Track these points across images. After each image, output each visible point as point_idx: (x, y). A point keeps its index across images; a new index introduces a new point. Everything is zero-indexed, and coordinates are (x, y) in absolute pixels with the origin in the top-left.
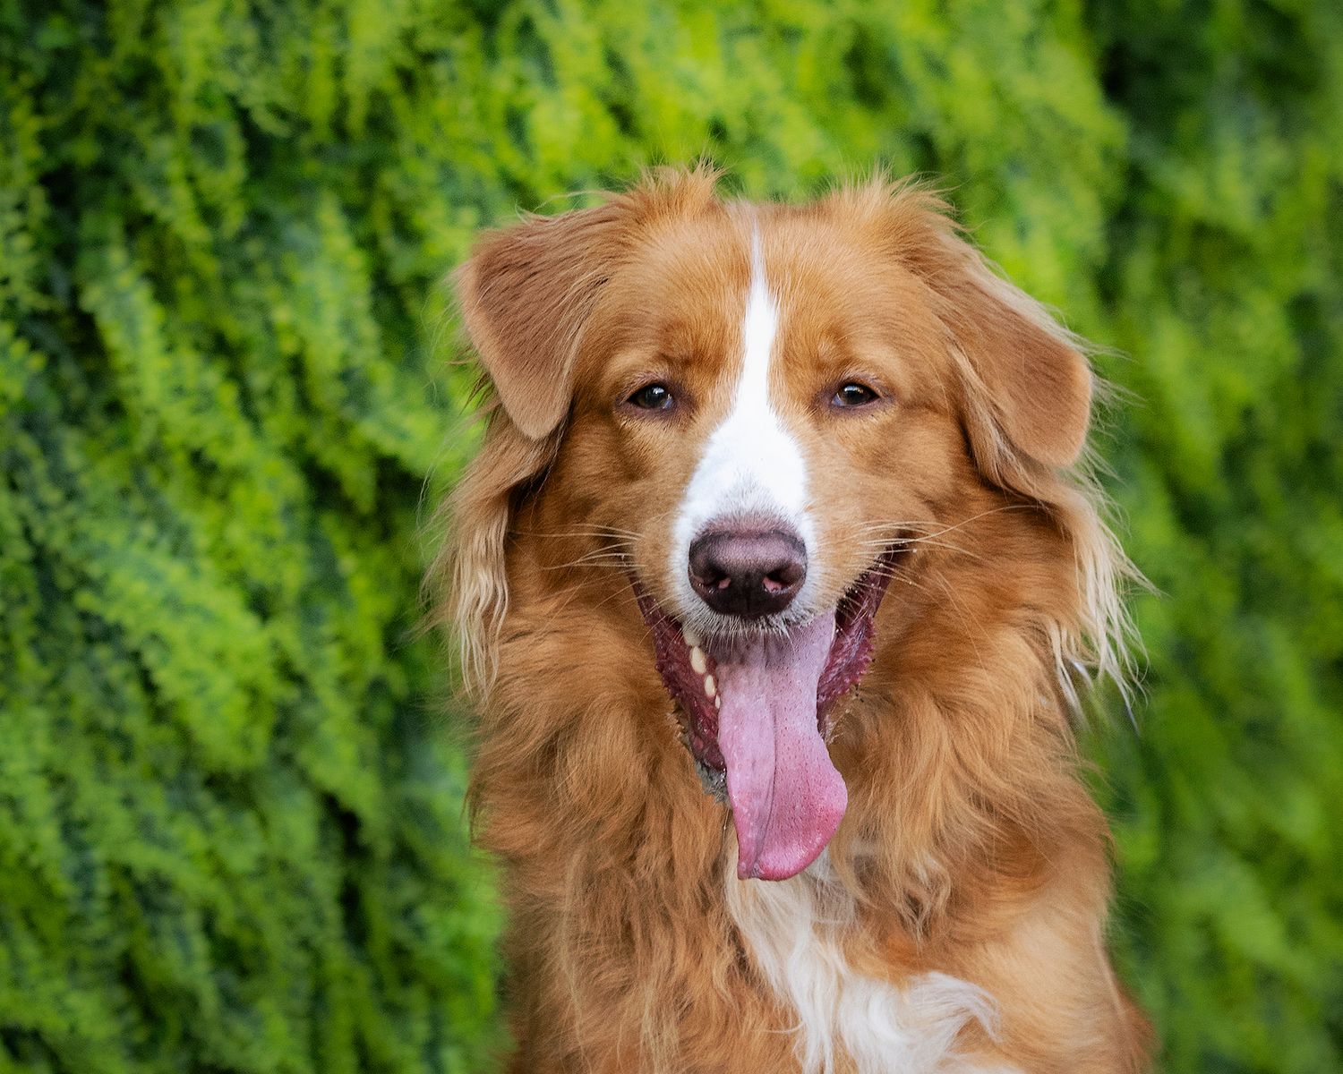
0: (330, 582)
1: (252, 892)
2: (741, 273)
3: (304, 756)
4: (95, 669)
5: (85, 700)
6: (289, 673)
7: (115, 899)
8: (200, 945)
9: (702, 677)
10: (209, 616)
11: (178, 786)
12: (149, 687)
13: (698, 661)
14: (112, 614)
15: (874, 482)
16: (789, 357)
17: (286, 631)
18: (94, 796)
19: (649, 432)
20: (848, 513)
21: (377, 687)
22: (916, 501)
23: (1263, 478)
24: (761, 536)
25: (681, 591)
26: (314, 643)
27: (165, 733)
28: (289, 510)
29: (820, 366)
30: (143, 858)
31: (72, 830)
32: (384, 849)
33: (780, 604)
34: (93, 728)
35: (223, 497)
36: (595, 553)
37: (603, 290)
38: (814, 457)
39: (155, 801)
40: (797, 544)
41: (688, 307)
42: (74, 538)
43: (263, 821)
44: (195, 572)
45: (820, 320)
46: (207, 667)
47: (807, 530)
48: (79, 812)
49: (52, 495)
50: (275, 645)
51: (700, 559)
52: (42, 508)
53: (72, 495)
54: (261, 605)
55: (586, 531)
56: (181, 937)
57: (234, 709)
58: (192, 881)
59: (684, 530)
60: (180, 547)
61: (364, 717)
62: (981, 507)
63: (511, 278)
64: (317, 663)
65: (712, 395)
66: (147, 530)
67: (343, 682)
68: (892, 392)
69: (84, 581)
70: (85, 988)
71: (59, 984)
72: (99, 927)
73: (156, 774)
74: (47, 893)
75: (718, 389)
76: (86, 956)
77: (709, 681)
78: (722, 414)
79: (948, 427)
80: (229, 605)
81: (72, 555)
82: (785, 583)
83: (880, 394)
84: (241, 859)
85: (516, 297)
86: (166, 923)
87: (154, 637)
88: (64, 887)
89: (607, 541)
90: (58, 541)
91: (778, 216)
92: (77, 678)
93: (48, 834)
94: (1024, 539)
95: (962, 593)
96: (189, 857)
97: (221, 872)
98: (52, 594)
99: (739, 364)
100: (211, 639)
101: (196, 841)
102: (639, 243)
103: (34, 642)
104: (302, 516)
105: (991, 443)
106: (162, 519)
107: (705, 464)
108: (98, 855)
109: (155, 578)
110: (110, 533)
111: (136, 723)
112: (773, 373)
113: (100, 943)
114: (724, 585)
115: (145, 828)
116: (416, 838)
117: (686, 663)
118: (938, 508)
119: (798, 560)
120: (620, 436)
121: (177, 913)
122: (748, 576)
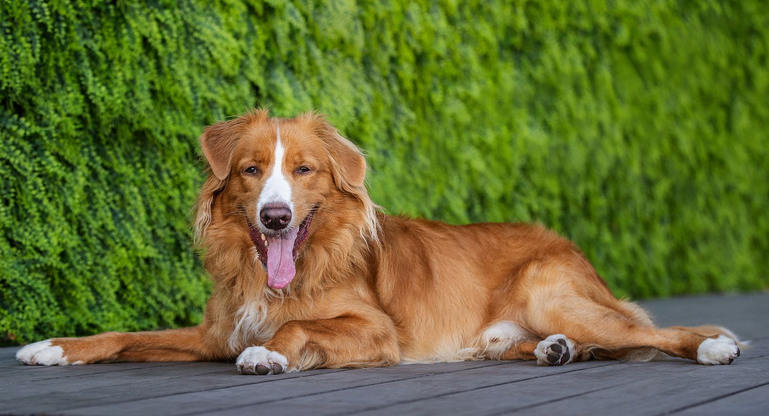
0: (252, 32)
1: (235, 104)
2: (274, 138)
3: (247, 72)
4: (198, 51)
5: (196, 58)
6: (243, 52)
7: (203, 105)
8: (222, 116)
9: (264, 241)
10: (224, 39)
11: (217, 79)
12: (211, 56)
13: (263, 237)
14: (202, 38)
15: (309, 192)
16: (287, 160)
17: (243, 43)
18: (198, 81)
19: (250, 180)
20: (303, 201)
21: (264, 57)
22: (321, 196)
23: (467, 12)
24: (279, 208)
25: (259, 223)
26: (249, 46)
27: (215, 66)
28: (243, 15)
29: (295, 163)
30: (210, 95)
31: (193, 89)
32: (265, 94)
33: (284, 226)
34: (198, 65)
35: (228, 11)
36: (237, 210)
37: (239, 140)
38: (293, 187)
39: (212, 82)
40: (289, 210)
41: (260, 147)
42: (194, 20)
43: (237, 88)
44: (221, 28)
45: (296, 151)
46: (224, 51)
47: (292, 207)
48: (194, 84)
49: (188, 10)
50: (240, 47)
51: (263, 214)
52: (186, 13)
53: (193, 9)
54: (237, 36)
55: (234, 205)
56: (218, 115)
57: (231, 61)
58: (221, 101)
59: (259, 207)
60: (218, 23)
61: (260, 63)
62: (337, 195)
63: (214, 138)
64: (250, 50)
65: (267, 170)
66: (210, 19)
67: (256, 56)
68: (313, 169)
69: (195, 30)
70: (196, 125)
71: (190, 125)
72: (199, 111)
73: (212, 76)
74: (187, 103)
75: (268, 169)
76: (197, 118)
77: (266, 242)
78: (269, 175)
79: (329, 176)
80: (229, 36)
81: (193, 24)
82: (285, 220)
83: (310, 169)
84: (232, 96)
85: (216, 143)
86: (214, 111)
87: (212, 44)
88: (191, 101)
89: (240, 208)
90: (190, 21)
91: (284, 122)
92: (194, 53)
93: (188, 89)
94: (350, 203)
95: (333, 220)
96: (221, 96)
97: (228, 99)
98: (189, 34)
99: (274, 163)
100: (225, 44)
101: (222, 92)
102: (248, 129)
103: (184, 45)
104: (246, 17)
105: (340, 179)
106: (214, 16)
107: (265, 188)
108: (199, 94)
109: (212, 29)
110: (202, 19)
111: (208, 64)
112: (282, 165)
113: (200, 115)
114: (270, 221)
115: (210, 89)
116: (272, 92)
117: (260, 238)
118: (325, 196)
119: (288, 214)
120: (242, 181)
121: (217, 108)
122: (276, 219)
